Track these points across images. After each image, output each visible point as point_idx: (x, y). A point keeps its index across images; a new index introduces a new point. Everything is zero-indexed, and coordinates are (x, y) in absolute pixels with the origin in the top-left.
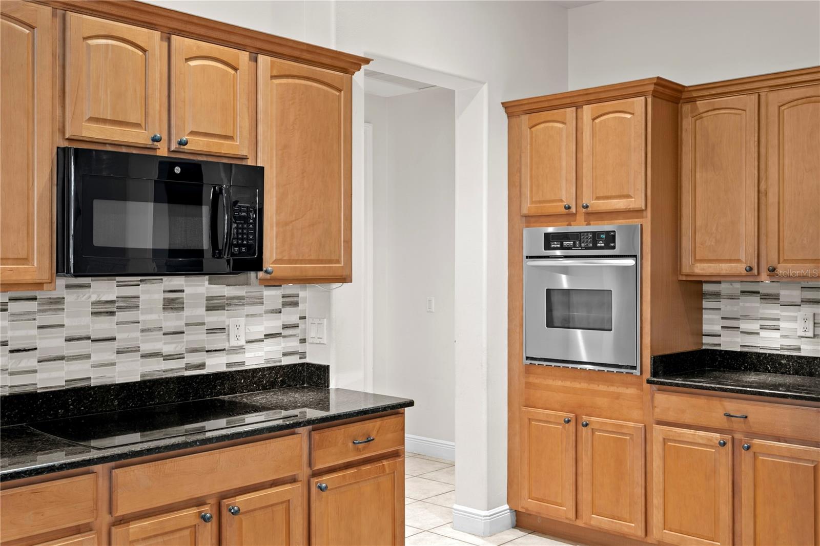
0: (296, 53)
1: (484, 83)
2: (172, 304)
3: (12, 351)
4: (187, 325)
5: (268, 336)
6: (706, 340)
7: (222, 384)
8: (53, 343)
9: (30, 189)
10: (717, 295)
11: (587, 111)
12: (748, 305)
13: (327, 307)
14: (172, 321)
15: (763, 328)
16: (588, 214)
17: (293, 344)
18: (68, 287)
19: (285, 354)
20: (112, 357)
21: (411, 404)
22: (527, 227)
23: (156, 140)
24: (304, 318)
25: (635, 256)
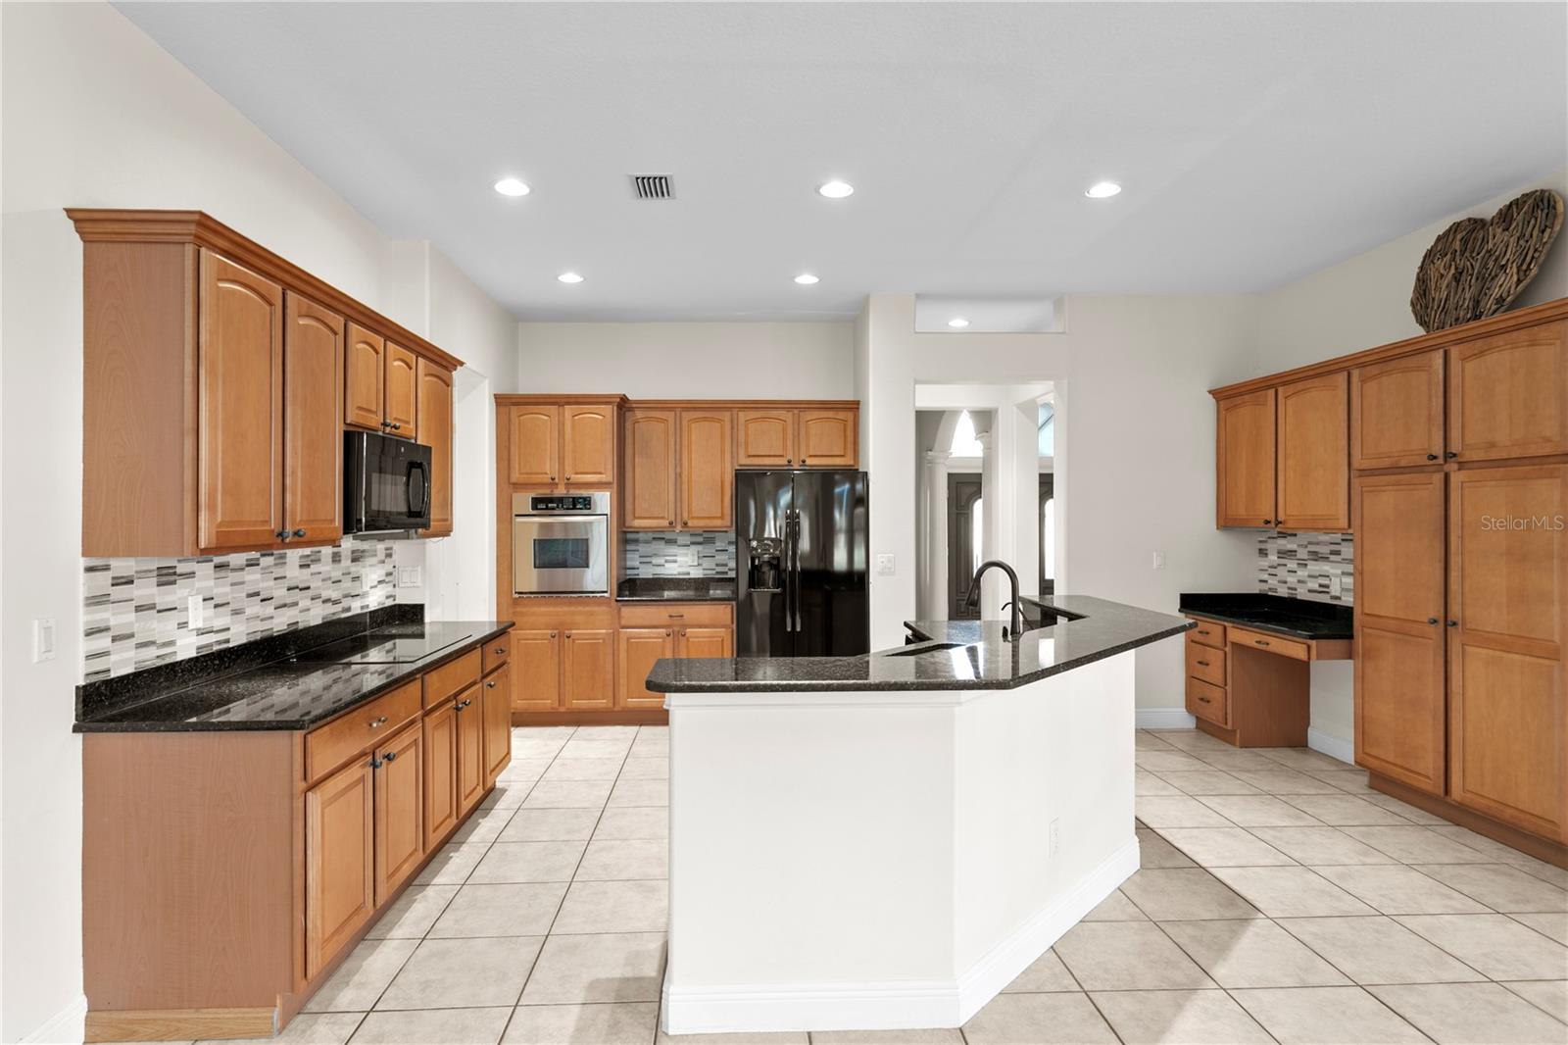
0: (433, 355)
1: (486, 377)
2: (336, 558)
3: (262, 601)
4: (343, 574)
5: (378, 583)
6: (629, 572)
7: (358, 624)
8: (281, 592)
9: (335, 463)
10: (636, 541)
11: (567, 410)
12: (657, 547)
14: (336, 571)
15: (666, 561)
16: (569, 483)
17: (390, 589)
19: (387, 598)
20: (308, 603)
22: (515, 492)
23: (382, 424)
24: (395, 566)
25: (606, 515)
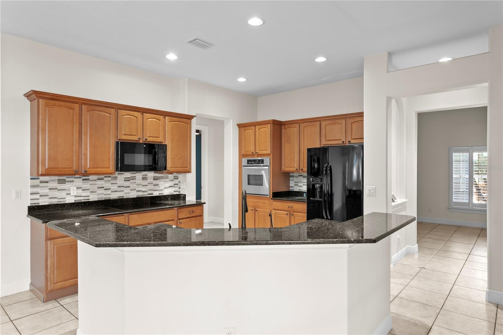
0: (176, 116)
1: (231, 119)
2: (144, 178)
3: (105, 189)
4: (148, 184)
5: (169, 187)
6: (291, 188)
7: (158, 199)
8: (115, 187)
9: (110, 151)
10: (293, 176)
11: (257, 127)
12: (300, 179)
13: (185, 180)
14: (145, 183)
15: (303, 185)
16: (258, 155)
17: (177, 189)
18: (118, 174)
19: (174, 192)
20: (129, 191)
21: (205, 203)
22: (243, 158)
23: (139, 139)
24: (180, 182)
25: (268, 166)
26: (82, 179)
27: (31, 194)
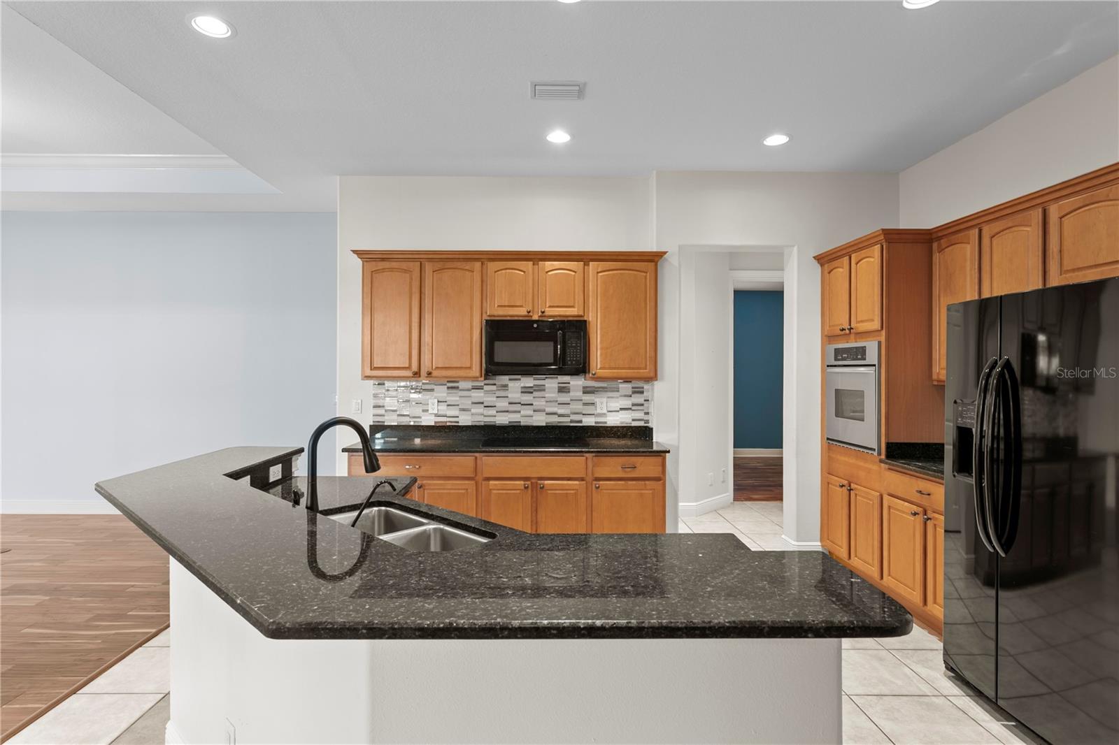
0: (614, 257)
1: (794, 246)
2: (563, 390)
3: (485, 407)
4: (571, 400)
5: (621, 409)
7: (591, 432)
8: (503, 404)
14: (564, 398)
17: (640, 415)
18: (510, 380)
19: (633, 420)
20: (531, 413)
21: (669, 452)
22: (829, 344)
23: (529, 312)
24: (648, 400)
25: (875, 365)
26: (446, 387)
27: (374, 407)
